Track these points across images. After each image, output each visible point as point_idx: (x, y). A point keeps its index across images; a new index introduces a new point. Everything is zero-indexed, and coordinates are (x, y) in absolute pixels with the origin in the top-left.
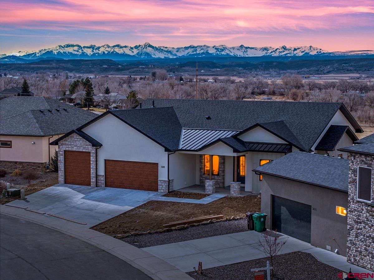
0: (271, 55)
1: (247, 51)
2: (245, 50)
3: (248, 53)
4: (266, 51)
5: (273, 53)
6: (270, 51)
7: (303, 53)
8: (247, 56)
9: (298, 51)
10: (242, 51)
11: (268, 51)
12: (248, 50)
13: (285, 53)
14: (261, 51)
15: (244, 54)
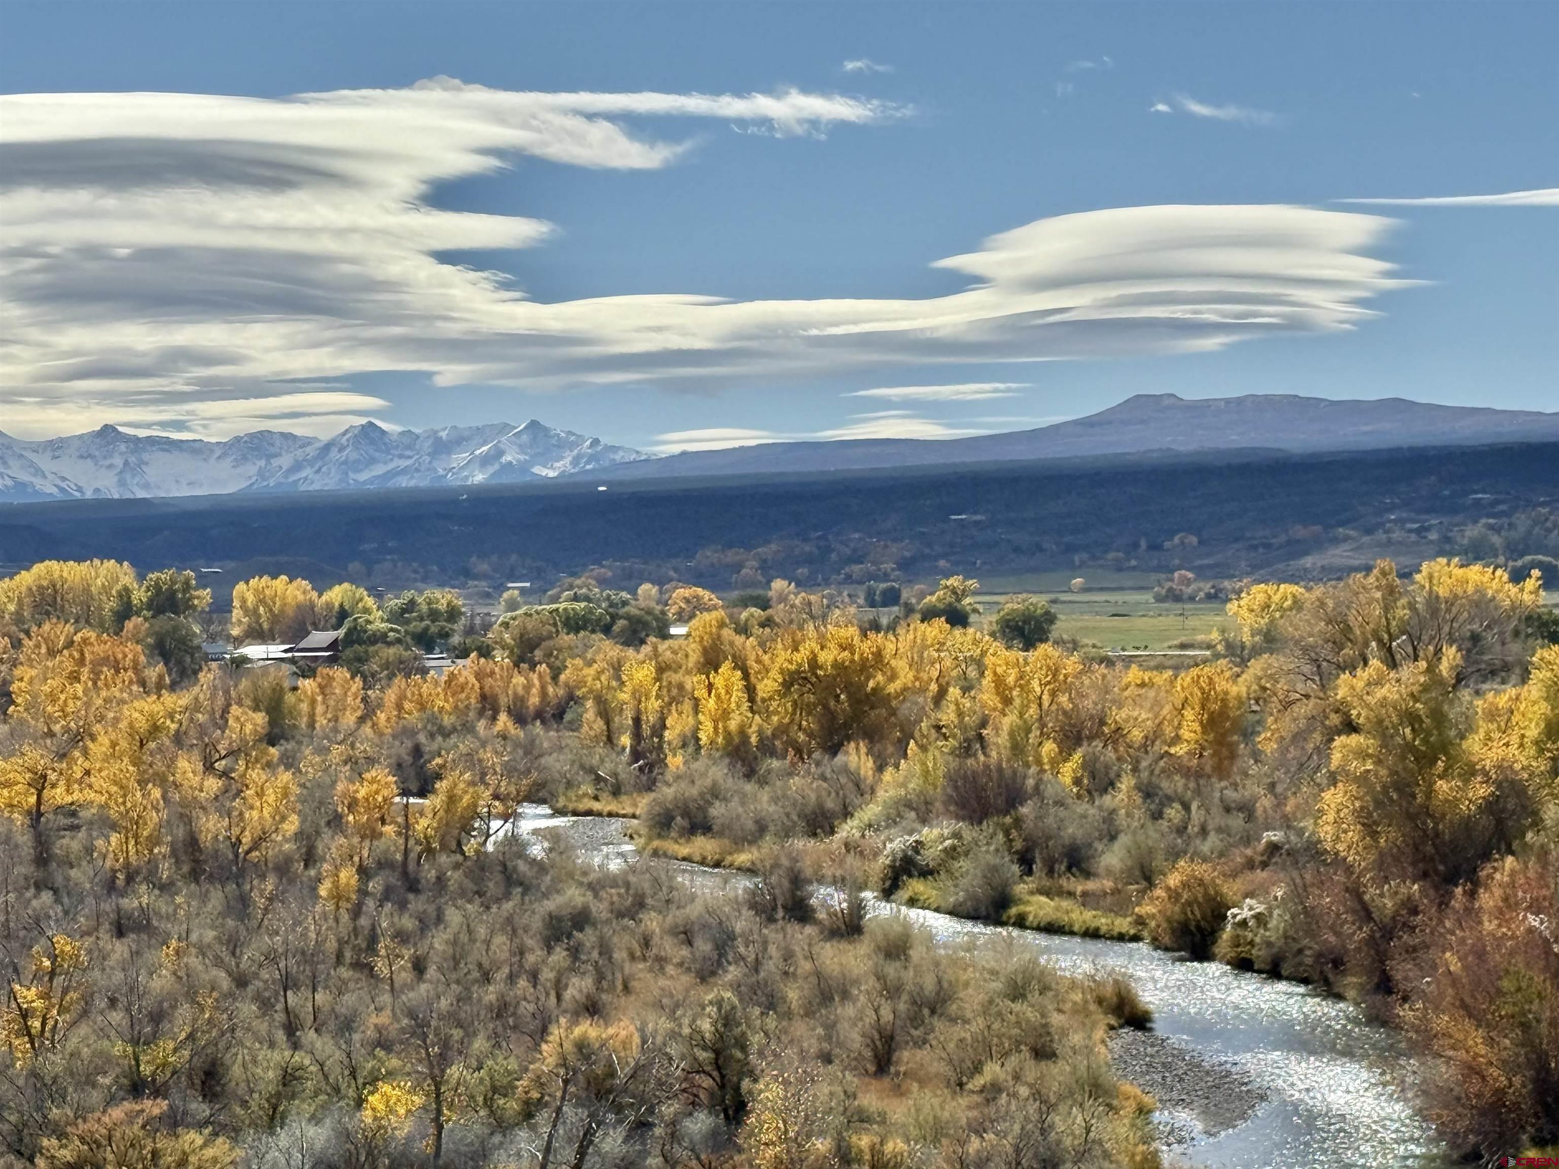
0: (295, 482)
1: (142, 463)
2: (132, 459)
3: (152, 473)
4: (262, 463)
5: (307, 472)
6: (285, 461)
7: (491, 469)
8: (141, 494)
9: (460, 458)
10: (110, 466)
11: (275, 462)
12: (146, 456)
13: (379, 470)
14: (228, 462)
15: (122, 483)
